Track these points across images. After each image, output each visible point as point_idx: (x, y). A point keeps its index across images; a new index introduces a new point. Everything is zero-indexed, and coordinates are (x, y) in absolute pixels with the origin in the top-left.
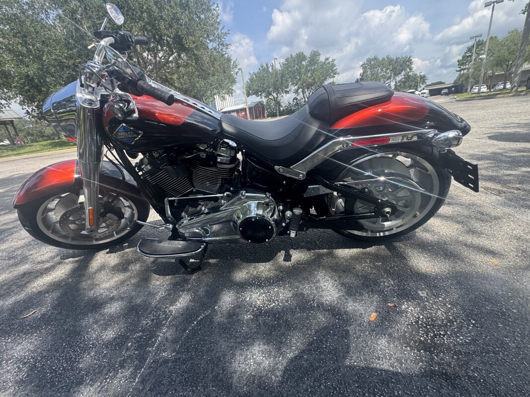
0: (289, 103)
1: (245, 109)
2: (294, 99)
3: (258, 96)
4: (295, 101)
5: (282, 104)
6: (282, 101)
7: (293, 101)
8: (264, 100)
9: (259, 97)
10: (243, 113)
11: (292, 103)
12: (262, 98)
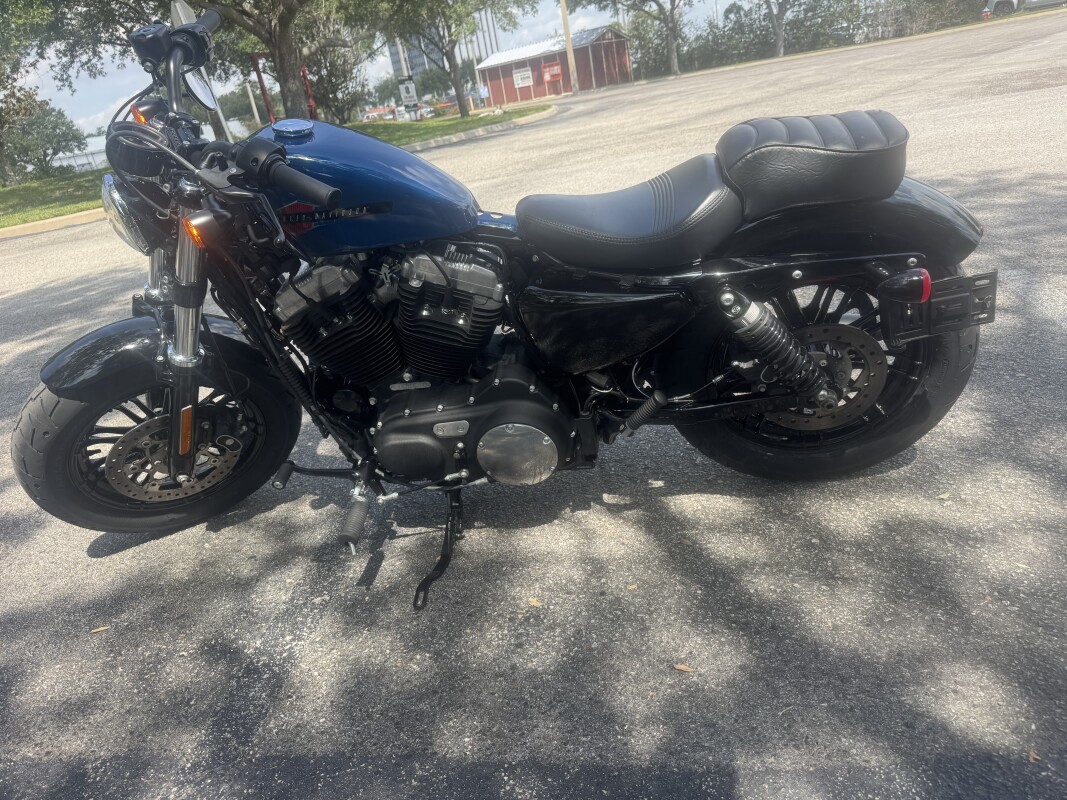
0: (712, 25)
1: (563, 55)
2: (728, 11)
3: (605, 8)
4: (732, 16)
5: (686, 30)
6: (685, 19)
7: (727, 17)
8: (625, 20)
9: (608, 13)
10: (557, 70)
11: (721, 25)
12: (616, 12)
